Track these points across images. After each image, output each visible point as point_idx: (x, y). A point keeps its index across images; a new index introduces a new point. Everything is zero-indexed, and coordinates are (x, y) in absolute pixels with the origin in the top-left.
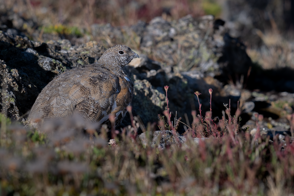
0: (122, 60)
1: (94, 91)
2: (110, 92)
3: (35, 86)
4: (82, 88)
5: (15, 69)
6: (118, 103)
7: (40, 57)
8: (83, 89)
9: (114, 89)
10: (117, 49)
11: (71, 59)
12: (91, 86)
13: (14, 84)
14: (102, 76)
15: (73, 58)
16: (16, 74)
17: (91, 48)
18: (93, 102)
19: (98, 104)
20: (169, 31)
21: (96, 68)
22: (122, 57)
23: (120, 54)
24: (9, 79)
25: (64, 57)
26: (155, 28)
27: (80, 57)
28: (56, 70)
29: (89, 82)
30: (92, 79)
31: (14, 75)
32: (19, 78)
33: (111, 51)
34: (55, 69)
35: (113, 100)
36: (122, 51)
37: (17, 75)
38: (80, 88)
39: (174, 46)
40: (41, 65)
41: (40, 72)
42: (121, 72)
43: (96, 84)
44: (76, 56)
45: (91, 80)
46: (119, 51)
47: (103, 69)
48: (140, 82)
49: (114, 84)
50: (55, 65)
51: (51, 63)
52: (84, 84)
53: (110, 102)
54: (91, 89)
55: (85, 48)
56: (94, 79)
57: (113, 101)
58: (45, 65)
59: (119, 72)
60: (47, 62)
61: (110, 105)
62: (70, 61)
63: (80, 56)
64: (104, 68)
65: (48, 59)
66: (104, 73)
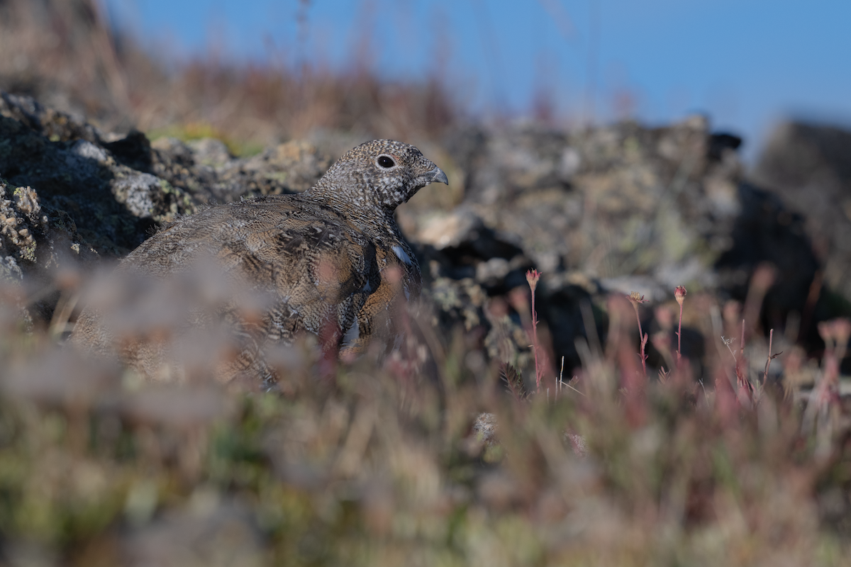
0: (383, 187)
1: (289, 276)
2: (344, 285)
3: (92, 249)
4: (251, 260)
5: (28, 187)
6: (365, 329)
7: (120, 171)
8: (253, 265)
9: (355, 276)
10: (371, 152)
11: (222, 191)
12: (279, 258)
13: (21, 237)
14: (319, 231)
15: (230, 188)
16: (32, 204)
17: (294, 163)
18: (283, 311)
19: (299, 318)
20: (557, 157)
21: (303, 206)
22: (385, 178)
23: (381, 168)
24: (5, 217)
25: (201, 180)
26: (514, 145)
27: (253, 186)
28: (168, 214)
29: (273, 246)
30: (286, 235)
31: (23, 206)
32: (41, 218)
33: (353, 156)
34: (166, 210)
35: (350, 314)
36: (389, 156)
37: (33, 208)
38: (241, 261)
39: (572, 206)
40: (120, 197)
41: (115, 217)
42: (385, 229)
43: (299, 252)
44: (240, 182)
45: (282, 239)
46: (380, 155)
47: (325, 211)
48: (450, 286)
49: (357, 259)
50: (167, 199)
51: (155, 192)
52: (256, 250)
53: (340, 317)
54: (280, 267)
55: (273, 161)
56: (291, 237)
57: (350, 316)
58: (132, 197)
59: (377, 227)
60: (141, 187)
61: (338, 327)
62: (220, 195)
63: (256, 183)
64: (327, 208)
65: (145, 180)
66: (326, 223)
